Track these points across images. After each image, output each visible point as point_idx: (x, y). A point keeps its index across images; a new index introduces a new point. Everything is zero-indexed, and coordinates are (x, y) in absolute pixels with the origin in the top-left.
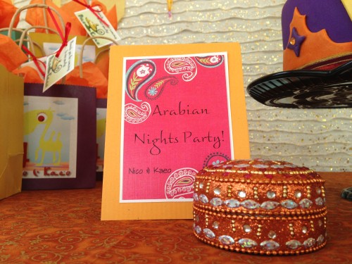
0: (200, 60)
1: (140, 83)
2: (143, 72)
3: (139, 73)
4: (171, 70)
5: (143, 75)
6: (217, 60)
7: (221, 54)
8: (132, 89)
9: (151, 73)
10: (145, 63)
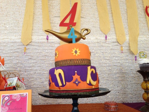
0: (21, 95)
1: (6, 102)
2: (6, 99)
3: (5, 99)
4: (14, 98)
5: (7, 99)
6: (25, 95)
7: (26, 93)
8: (3, 103)
9: (9, 99)
10: (7, 96)
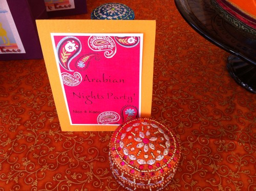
0: (119, 40)
2: (70, 47)
4: (95, 47)
5: (71, 51)
7: (137, 35)
8: (64, 61)
10: (71, 40)
